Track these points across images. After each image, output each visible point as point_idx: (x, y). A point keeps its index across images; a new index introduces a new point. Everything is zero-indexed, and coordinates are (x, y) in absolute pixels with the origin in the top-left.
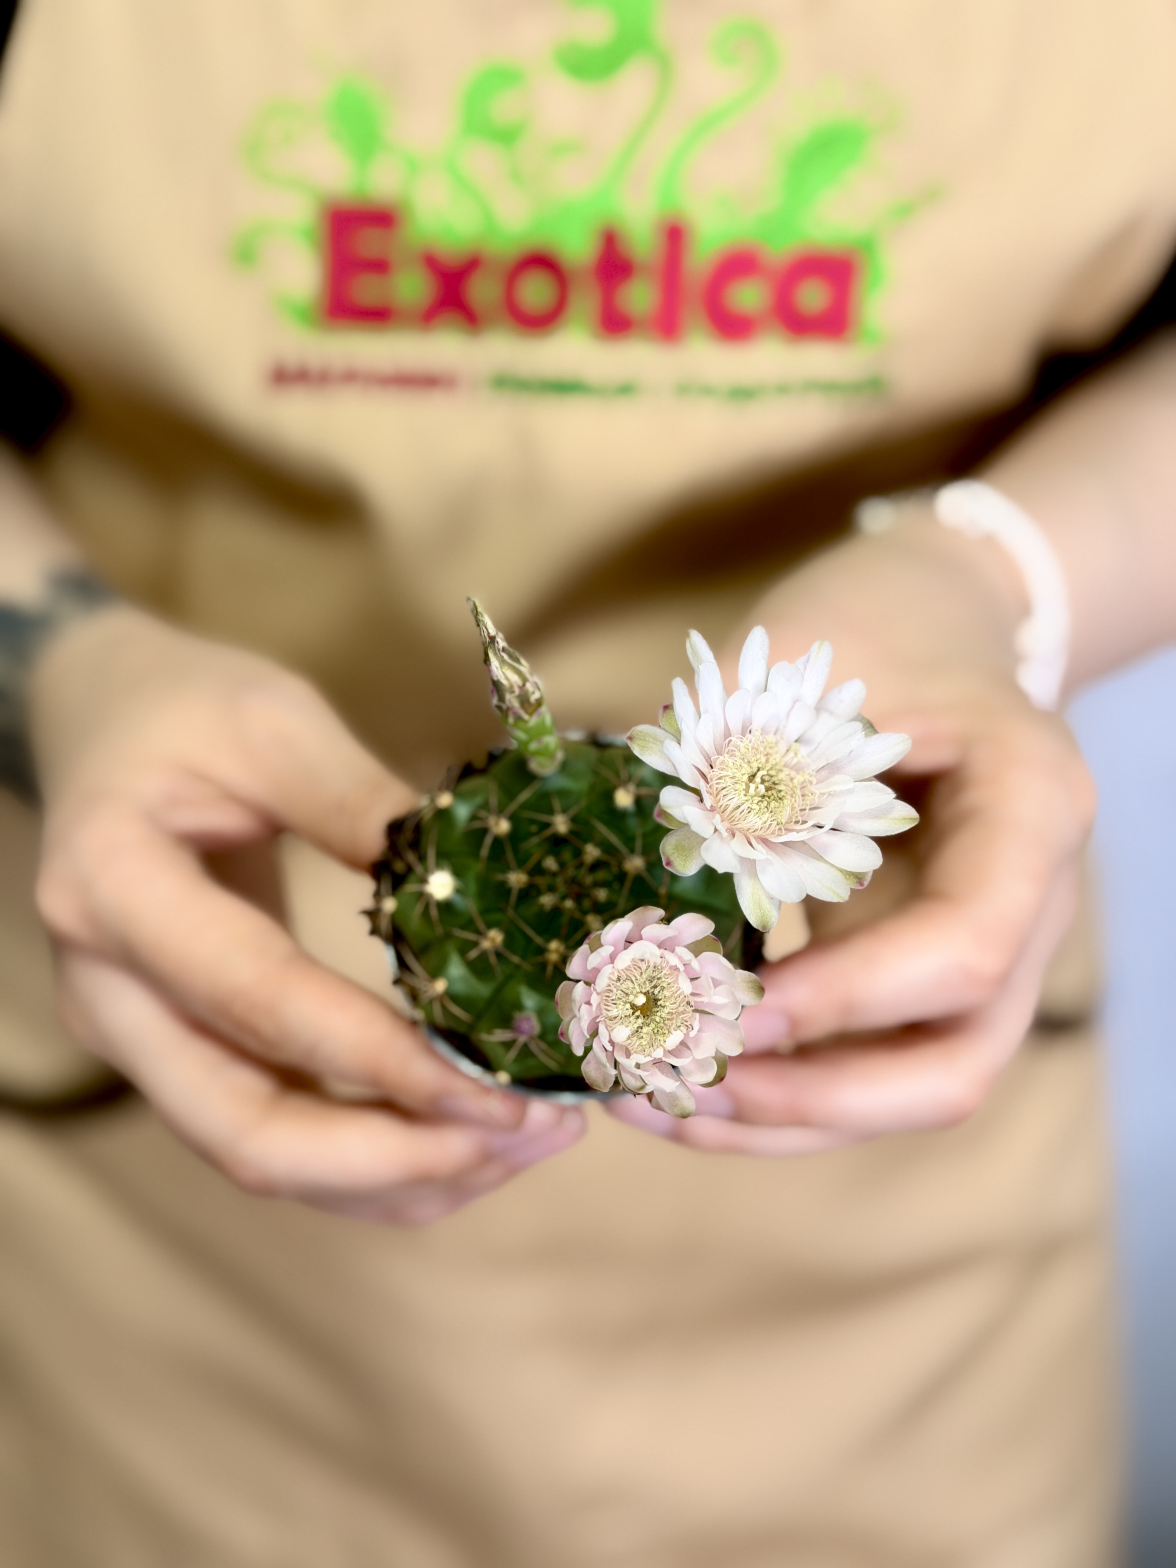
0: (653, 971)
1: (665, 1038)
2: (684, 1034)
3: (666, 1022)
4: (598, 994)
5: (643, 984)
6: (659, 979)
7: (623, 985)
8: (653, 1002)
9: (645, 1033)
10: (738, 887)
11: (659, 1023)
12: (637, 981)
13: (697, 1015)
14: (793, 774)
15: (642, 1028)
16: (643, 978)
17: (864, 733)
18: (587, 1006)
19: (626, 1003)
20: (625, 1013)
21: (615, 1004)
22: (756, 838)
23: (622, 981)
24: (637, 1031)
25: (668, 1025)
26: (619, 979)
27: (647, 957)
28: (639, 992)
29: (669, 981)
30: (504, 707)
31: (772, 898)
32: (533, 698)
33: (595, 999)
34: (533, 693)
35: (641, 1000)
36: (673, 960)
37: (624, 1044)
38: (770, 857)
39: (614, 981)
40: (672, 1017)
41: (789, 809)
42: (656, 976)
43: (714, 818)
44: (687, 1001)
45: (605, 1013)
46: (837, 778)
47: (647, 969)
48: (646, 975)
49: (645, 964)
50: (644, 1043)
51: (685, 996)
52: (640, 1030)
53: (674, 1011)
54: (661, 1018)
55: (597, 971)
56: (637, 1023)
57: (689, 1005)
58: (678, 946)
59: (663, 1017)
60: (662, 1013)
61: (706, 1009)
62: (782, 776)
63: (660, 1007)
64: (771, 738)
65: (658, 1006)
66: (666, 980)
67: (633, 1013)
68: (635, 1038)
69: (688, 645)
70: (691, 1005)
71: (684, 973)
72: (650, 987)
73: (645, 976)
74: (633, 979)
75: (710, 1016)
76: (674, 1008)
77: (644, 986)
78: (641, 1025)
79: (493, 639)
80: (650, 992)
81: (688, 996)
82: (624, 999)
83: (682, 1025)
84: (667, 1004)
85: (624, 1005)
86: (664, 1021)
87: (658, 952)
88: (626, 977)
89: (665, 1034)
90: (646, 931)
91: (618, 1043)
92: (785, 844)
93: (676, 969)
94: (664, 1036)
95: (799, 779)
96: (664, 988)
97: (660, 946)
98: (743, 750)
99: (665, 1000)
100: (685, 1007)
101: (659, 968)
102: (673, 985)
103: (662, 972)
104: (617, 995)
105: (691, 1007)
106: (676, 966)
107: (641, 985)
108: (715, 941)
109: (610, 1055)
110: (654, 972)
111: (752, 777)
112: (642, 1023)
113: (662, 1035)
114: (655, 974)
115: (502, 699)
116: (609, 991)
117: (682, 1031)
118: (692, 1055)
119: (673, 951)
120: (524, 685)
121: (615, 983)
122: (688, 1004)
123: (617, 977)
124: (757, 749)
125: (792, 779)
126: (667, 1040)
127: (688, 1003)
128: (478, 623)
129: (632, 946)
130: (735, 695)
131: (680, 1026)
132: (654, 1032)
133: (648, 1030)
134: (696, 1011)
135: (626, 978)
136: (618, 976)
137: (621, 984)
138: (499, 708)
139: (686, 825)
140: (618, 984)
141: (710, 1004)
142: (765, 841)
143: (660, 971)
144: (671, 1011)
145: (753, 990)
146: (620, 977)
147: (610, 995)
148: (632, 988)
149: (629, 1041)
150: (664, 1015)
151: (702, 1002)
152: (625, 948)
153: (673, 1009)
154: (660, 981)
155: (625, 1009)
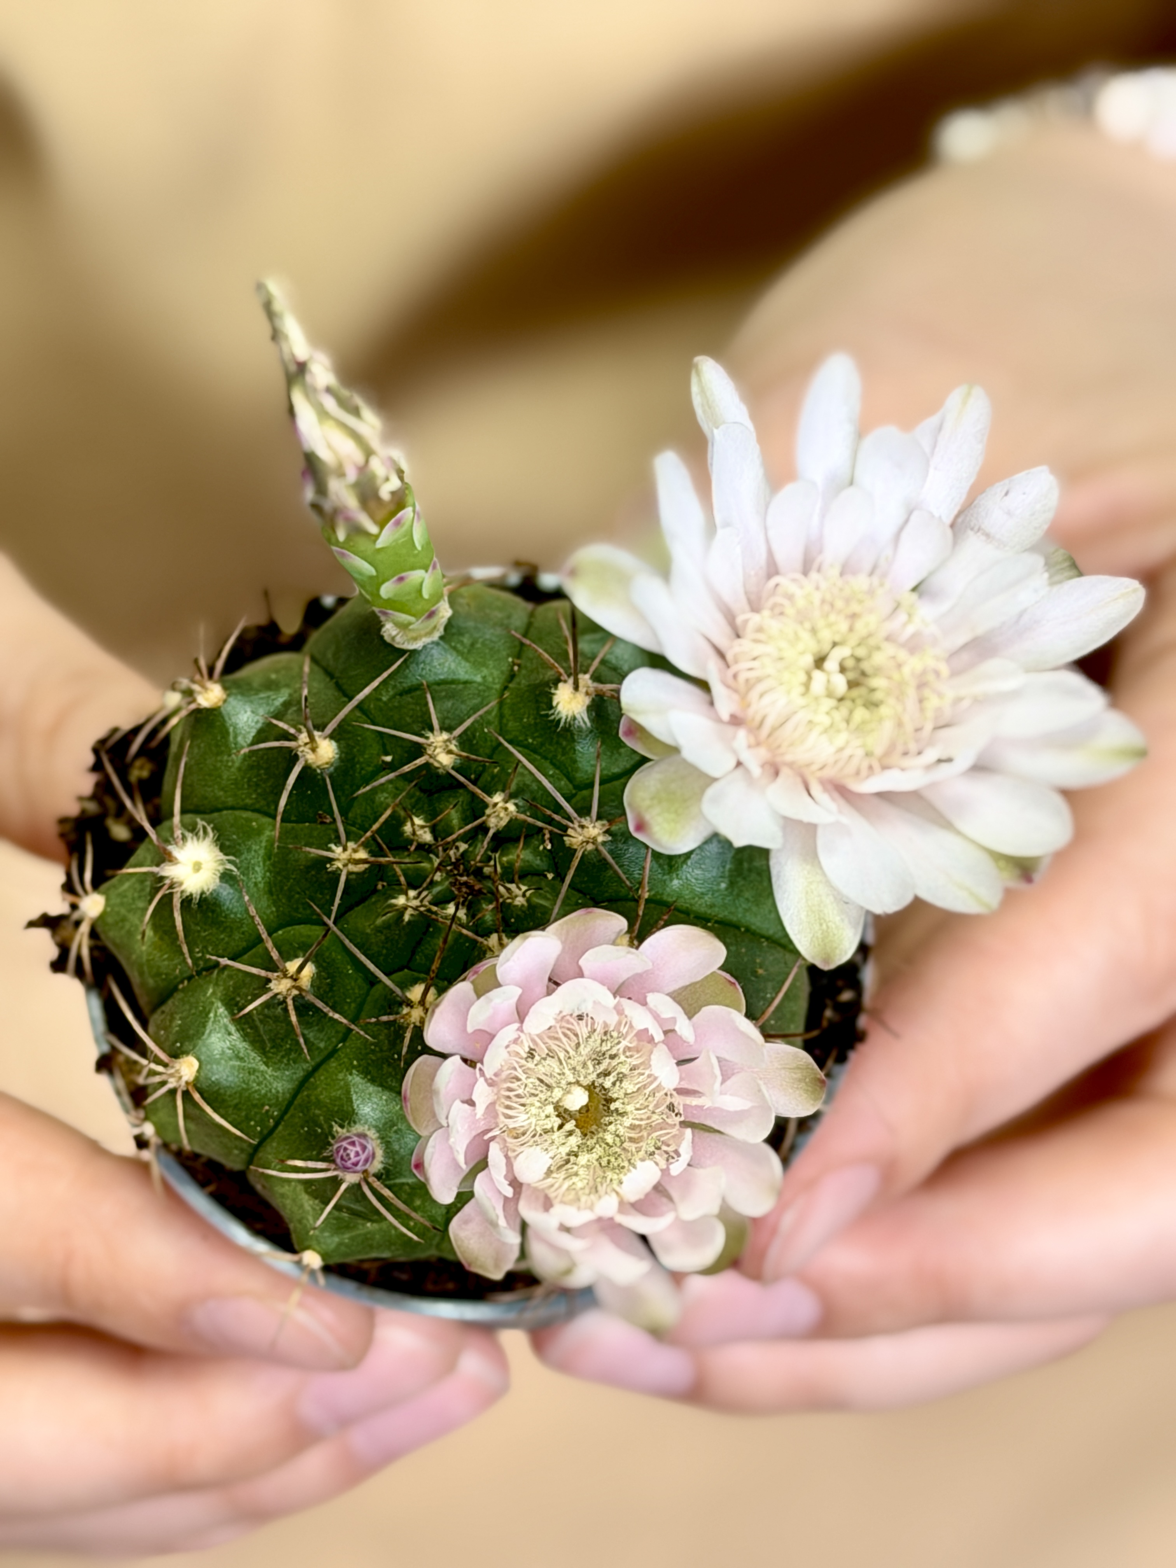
0: (602, 1041)
1: (621, 1176)
2: (662, 1170)
3: (626, 1145)
4: (491, 1083)
5: (583, 1068)
6: (612, 1057)
7: (540, 1067)
8: (604, 1105)
9: (582, 1166)
10: (778, 876)
11: (612, 1147)
12: (569, 1061)
13: (688, 1132)
14: (902, 655)
15: (576, 1156)
16: (580, 1055)
17: (1046, 575)
18: (466, 1106)
19: (545, 1103)
20: (543, 1125)
21: (523, 1105)
22: (823, 782)
23: (537, 1058)
24: (567, 1162)
25: (630, 1149)
26: (531, 1055)
27: (587, 1008)
28: (574, 1083)
29: (634, 1062)
30: (327, 506)
31: (847, 903)
32: (385, 492)
33: (482, 1094)
34: (387, 479)
35: (577, 1099)
36: (640, 1018)
37: (541, 1187)
38: (844, 820)
39: (522, 1058)
40: (640, 1135)
41: (888, 726)
42: (608, 1050)
43: (734, 737)
44: (668, 1103)
45: (503, 1122)
46: (992, 665)
47: (589, 1037)
48: (588, 1049)
49: (587, 1026)
50: (580, 1185)
51: (666, 1094)
52: (572, 1158)
53: (643, 1123)
54: (618, 1136)
55: (487, 1037)
56: (567, 1145)
57: (673, 1111)
58: (652, 991)
59: (621, 1134)
60: (619, 1126)
61: (709, 1123)
62: (879, 659)
63: (615, 1114)
64: (860, 582)
65: (612, 1112)
66: (629, 1060)
67: (561, 1127)
68: (562, 1175)
69: (695, 389)
70: (676, 1111)
71: (664, 1047)
72: (595, 1074)
73: (585, 1050)
74: (562, 1055)
75: (717, 1136)
76: (644, 1117)
77: (583, 1071)
78: (576, 1149)
79: (302, 367)
80: (596, 1084)
81: (671, 1095)
82: (543, 1096)
83: (657, 1152)
84: (629, 1108)
85: (540, 1108)
86: (622, 1143)
87: (610, 1001)
88: (546, 1051)
89: (623, 1167)
90: (589, 961)
91: (529, 1185)
92: (884, 796)
93: (644, 1036)
94: (621, 1173)
95: (913, 664)
96: (625, 1076)
97: (617, 992)
98: (801, 603)
99: (626, 1100)
100: (664, 1116)
101: (615, 1034)
102: (642, 1071)
103: (619, 1043)
104: (526, 1086)
105: (676, 1115)
106: (646, 1030)
107: (578, 1068)
108: (728, 985)
109: (511, 1204)
110: (604, 1044)
111: (820, 662)
112: (579, 1147)
113: (617, 1171)
114: (604, 1048)
115: (321, 490)
116: (514, 1080)
117: (657, 1164)
118: (675, 1210)
119: (644, 1003)
120: (367, 462)
121: (523, 1062)
122: (670, 1110)
123: (527, 1050)
124: (832, 605)
125: (899, 666)
126: (624, 1178)
127: (671, 1107)
128: (276, 335)
129: (560, 988)
130: (789, 490)
131: (652, 1154)
132: (600, 1164)
133: (589, 1161)
134: (684, 1124)
135: (548, 1054)
136: (531, 1049)
137: (536, 1065)
138: (316, 507)
139: (674, 750)
140: (530, 1065)
141: (711, 1111)
142: (841, 790)
143: (616, 1041)
144: (637, 1123)
145: (803, 1085)
146: (534, 1050)
147: (513, 1086)
148: (559, 1074)
149: (550, 1181)
150: (622, 1131)
151: (701, 1107)
152: (549, 993)
153: (642, 1120)
154: (614, 1062)
155: (543, 1115)
